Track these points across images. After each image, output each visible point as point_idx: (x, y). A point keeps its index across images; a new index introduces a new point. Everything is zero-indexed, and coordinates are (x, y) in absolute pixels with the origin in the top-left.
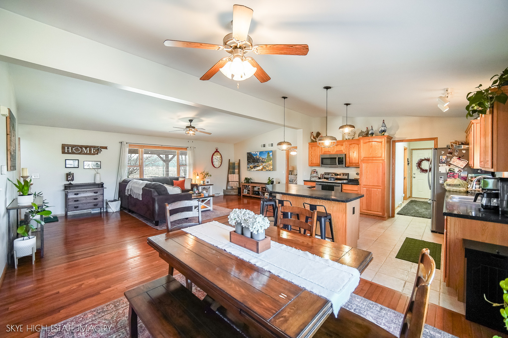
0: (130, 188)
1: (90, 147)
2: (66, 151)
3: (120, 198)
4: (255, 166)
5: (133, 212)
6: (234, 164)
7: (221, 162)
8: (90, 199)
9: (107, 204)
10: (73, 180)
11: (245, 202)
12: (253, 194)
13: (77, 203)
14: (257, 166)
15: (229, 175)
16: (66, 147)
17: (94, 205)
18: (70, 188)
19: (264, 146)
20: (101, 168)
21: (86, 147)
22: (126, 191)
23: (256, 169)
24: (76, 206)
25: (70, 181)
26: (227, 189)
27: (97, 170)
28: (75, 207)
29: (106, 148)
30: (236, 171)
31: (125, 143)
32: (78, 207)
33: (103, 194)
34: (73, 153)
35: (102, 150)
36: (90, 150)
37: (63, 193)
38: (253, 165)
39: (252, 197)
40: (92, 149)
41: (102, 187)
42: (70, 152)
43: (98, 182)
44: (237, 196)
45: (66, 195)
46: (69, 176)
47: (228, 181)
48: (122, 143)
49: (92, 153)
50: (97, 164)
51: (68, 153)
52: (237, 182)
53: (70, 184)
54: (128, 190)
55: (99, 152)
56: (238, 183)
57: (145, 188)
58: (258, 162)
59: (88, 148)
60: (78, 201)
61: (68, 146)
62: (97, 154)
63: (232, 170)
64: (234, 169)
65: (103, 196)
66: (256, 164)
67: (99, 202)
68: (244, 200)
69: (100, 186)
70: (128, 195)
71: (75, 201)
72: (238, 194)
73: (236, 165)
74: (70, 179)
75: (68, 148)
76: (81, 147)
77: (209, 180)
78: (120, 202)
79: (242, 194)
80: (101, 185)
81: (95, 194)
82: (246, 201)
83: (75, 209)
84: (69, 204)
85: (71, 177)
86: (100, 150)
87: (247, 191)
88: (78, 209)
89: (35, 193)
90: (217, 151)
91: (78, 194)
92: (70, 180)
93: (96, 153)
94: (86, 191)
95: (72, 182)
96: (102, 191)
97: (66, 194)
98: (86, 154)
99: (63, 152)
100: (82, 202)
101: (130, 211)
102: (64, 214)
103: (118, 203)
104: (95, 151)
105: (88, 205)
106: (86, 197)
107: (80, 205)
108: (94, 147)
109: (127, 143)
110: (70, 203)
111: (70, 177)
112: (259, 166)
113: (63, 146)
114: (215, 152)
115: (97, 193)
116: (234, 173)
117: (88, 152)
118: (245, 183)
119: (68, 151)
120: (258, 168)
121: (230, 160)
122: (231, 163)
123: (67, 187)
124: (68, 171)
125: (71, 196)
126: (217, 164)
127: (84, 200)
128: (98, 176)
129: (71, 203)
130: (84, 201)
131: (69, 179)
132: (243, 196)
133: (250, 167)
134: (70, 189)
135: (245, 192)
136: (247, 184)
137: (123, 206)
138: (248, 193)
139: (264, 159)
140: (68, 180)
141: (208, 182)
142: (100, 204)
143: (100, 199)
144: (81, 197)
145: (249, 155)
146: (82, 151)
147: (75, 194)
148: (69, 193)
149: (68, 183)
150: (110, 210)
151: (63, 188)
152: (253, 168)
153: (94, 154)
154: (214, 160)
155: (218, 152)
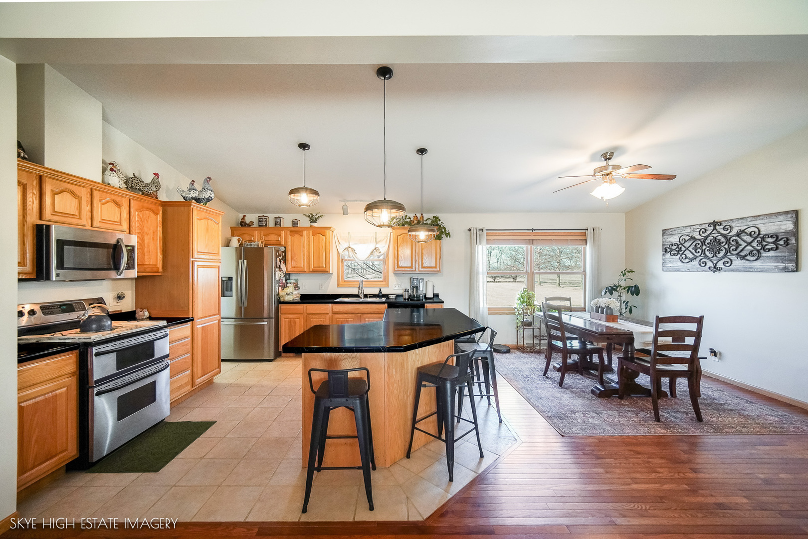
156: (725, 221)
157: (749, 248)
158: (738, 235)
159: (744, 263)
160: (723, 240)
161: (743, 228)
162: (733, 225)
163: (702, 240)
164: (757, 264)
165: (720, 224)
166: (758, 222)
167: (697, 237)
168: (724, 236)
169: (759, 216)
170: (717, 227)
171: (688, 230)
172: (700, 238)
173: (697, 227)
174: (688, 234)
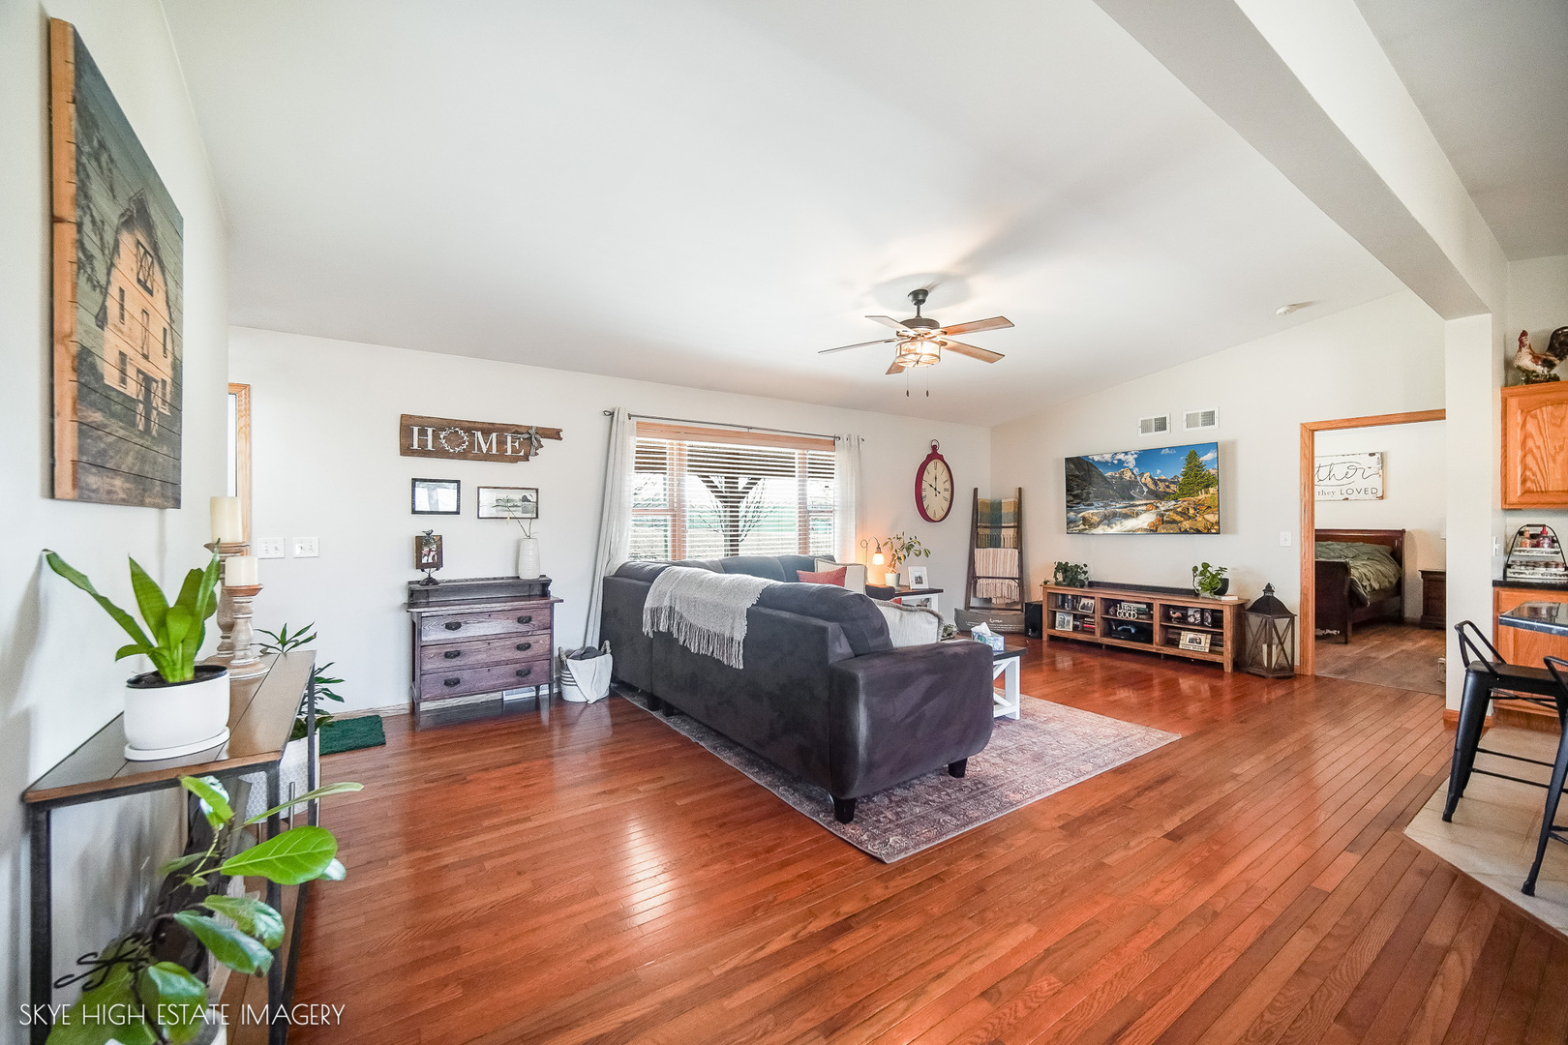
0: (666, 603)
1: (502, 429)
2: (416, 446)
3: (607, 643)
4: (1115, 515)
5: (670, 711)
6: (996, 507)
7: (949, 497)
8: (503, 648)
9: (562, 666)
10: (438, 564)
11: (1060, 666)
12: (1108, 633)
13: (456, 662)
14: (1126, 516)
15: (977, 551)
16: (416, 429)
17: (519, 673)
18: (428, 597)
19: (1161, 425)
20: (537, 517)
21: (487, 430)
22: (646, 617)
23: (1116, 528)
24: (451, 675)
25: (427, 570)
26: (968, 607)
27: (526, 524)
28: (447, 683)
29: (555, 434)
30: (1008, 534)
31: (623, 417)
32: (457, 682)
33: (550, 627)
34: (440, 453)
35: (544, 441)
36: (501, 443)
37: (403, 621)
38: (1102, 510)
39: (1099, 646)
40: (509, 439)
41: (545, 594)
42: (430, 447)
43: (529, 573)
44: (1023, 638)
45: (415, 631)
46: (427, 550)
47: (972, 579)
48: (616, 414)
49: (509, 453)
50: (525, 499)
51: (424, 452)
52: (1013, 579)
53: (430, 581)
54: (655, 612)
55: (533, 451)
56: (1014, 584)
57: (763, 610)
58: (1132, 498)
59: (494, 435)
60: (457, 654)
61: (424, 424)
62: (526, 458)
63: (988, 531)
64: (996, 522)
65: (551, 636)
66: (1118, 506)
67: (535, 658)
68: (1059, 658)
69: (537, 591)
70: (651, 635)
71: (448, 655)
72: (1027, 631)
73: (1008, 510)
74: (430, 561)
75: (423, 432)
76: (470, 428)
77: (923, 572)
78: (608, 659)
79: (1046, 632)
80: (542, 588)
81: (522, 628)
82: (1064, 661)
83: (447, 690)
84: (424, 668)
85: (432, 554)
86: (535, 443)
87: (1071, 618)
88: (458, 689)
89: (284, 632)
90: (934, 455)
91: (457, 626)
92: (429, 565)
93: (522, 454)
94: (489, 614)
95: (436, 575)
96: (547, 612)
97: (414, 624)
98: (488, 457)
99: (406, 450)
100: (471, 660)
101: (655, 703)
102: (407, 707)
103: (604, 664)
104: (517, 444)
105: (496, 671)
106: (486, 640)
107: (465, 675)
108: (516, 430)
109: (630, 416)
110: (428, 666)
111: (430, 550)
112: (1137, 515)
113: (407, 425)
114: (930, 458)
115: (529, 620)
116: (995, 542)
117: (494, 451)
118: (1057, 584)
119: (423, 444)
120: (1130, 524)
121: (976, 490)
122: (984, 503)
123: (419, 595)
124: (422, 526)
125: (433, 634)
126: (935, 504)
127: (479, 651)
128: (529, 551)
129: (432, 664)
130: (480, 657)
131: (424, 561)
132: (1052, 638)
133: (1084, 519)
134: (428, 604)
135: (1065, 624)
136: (1070, 592)
137: (621, 676)
138: (1075, 628)
139: (1164, 481)
140: (420, 566)
141: (919, 580)
142: (540, 666)
143: (539, 643)
144: (469, 640)
145: (1077, 469)
146: (471, 444)
147: (449, 627)
148: (425, 622)
149: (421, 576)
150: (572, 694)
151: (404, 598)
152: (1101, 522)
153: (514, 459)
154: (928, 492)
155: (941, 458)
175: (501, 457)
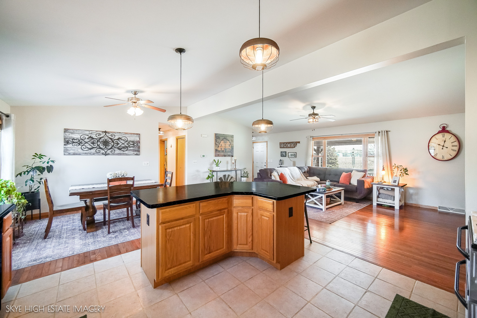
1: (291, 143)
7: (456, 149)
20: (296, 157)
21: (289, 143)
25: (280, 165)
27: (294, 159)
29: (299, 142)
31: (310, 137)
34: (284, 148)
36: (291, 145)
50: (294, 154)
51: (282, 148)
55: (296, 146)
61: (282, 143)
76: (287, 143)
77: (397, 179)
85: (281, 163)
86: (296, 144)
90: (443, 131)
98: (289, 148)
99: (280, 148)
104: (293, 145)
108: (293, 142)
113: (280, 143)
114: (439, 132)
119: (282, 146)
141: (395, 182)
146: (287, 146)
153: (293, 148)
155: (448, 132)
156: (111, 132)
157: (123, 145)
158: (118, 139)
159: (121, 151)
160: (110, 140)
161: (120, 137)
162: (115, 135)
163: (98, 139)
164: (126, 152)
165: (109, 133)
166: (127, 135)
167: (94, 137)
168: (111, 139)
169: (127, 133)
170: (107, 134)
171: (87, 133)
172: (97, 138)
173: (95, 132)
174: (88, 134)
175: (291, 147)
